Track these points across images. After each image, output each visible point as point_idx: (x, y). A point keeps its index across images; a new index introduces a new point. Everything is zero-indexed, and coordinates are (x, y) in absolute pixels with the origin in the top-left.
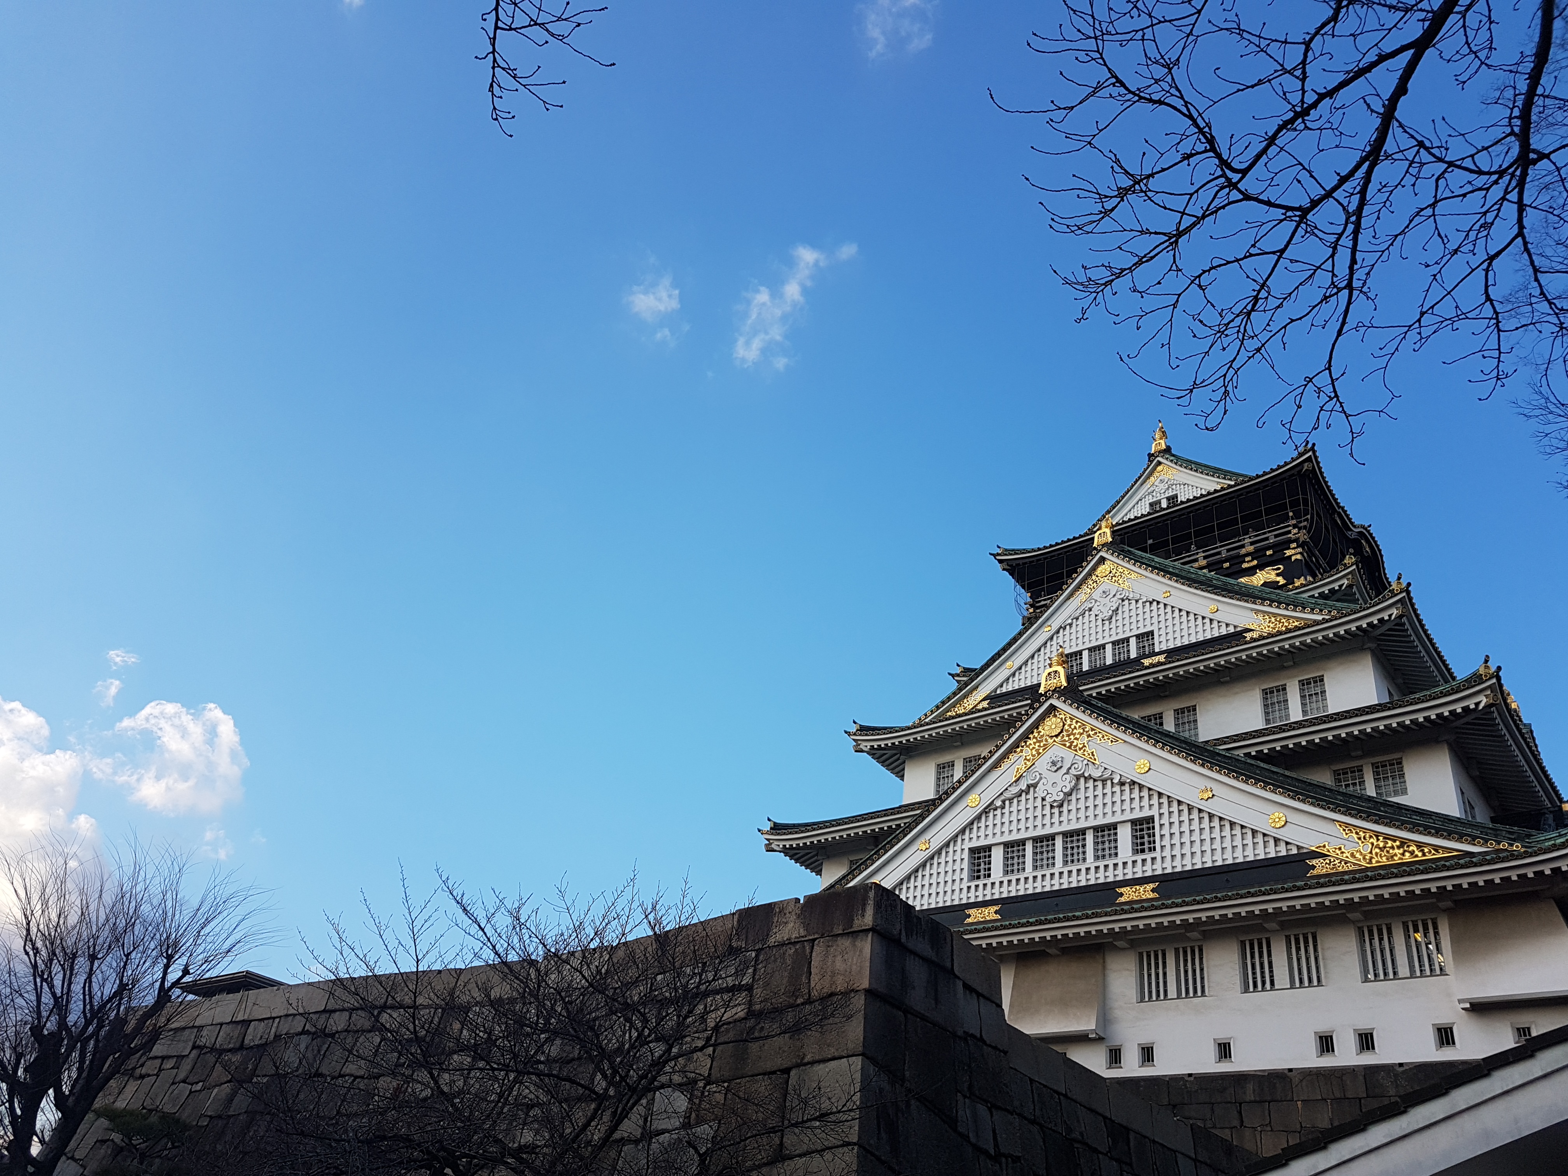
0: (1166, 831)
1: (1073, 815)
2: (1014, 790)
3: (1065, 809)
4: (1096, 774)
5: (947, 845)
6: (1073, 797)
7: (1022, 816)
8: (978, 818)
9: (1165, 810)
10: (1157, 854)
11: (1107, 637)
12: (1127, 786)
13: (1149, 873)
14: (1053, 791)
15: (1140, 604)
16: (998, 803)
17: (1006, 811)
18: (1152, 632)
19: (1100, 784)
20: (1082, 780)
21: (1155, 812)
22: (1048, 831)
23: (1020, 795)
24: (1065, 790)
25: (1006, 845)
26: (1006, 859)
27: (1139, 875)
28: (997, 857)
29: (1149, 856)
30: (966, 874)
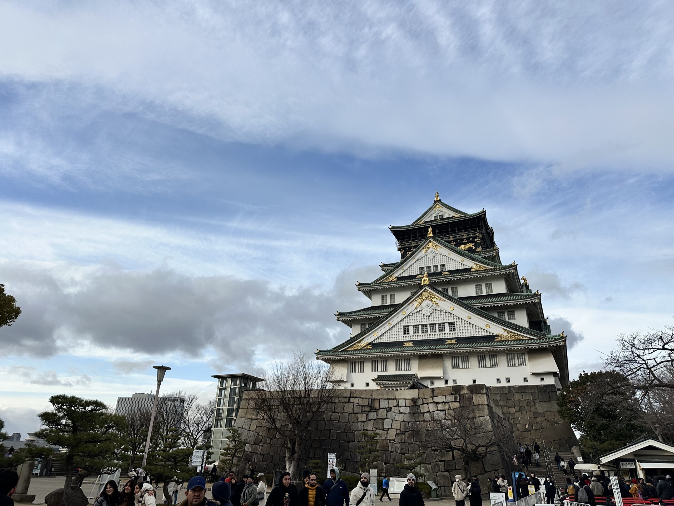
0: (458, 326)
1: (432, 319)
2: (416, 311)
3: (430, 317)
4: (439, 309)
5: (396, 324)
6: (432, 314)
7: (418, 318)
8: (405, 317)
9: (458, 320)
10: (456, 332)
11: (432, 264)
12: (447, 313)
13: (454, 337)
14: (427, 313)
15: (441, 256)
16: (411, 314)
17: (413, 316)
18: (445, 265)
19: (440, 312)
20: (435, 310)
21: (455, 321)
22: (425, 323)
23: (417, 312)
24: (431, 313)
25: (413, 326)
26: (414, 329)
27: (451, 337)
28: (411, 329)
29: (454, 332)
30: (402, 333)
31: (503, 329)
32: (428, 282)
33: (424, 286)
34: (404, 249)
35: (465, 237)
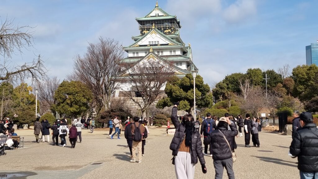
31: (177, 70)
32: (152, 51)
33: (150, 52)
34: (142, 29)
35: (167, 27)
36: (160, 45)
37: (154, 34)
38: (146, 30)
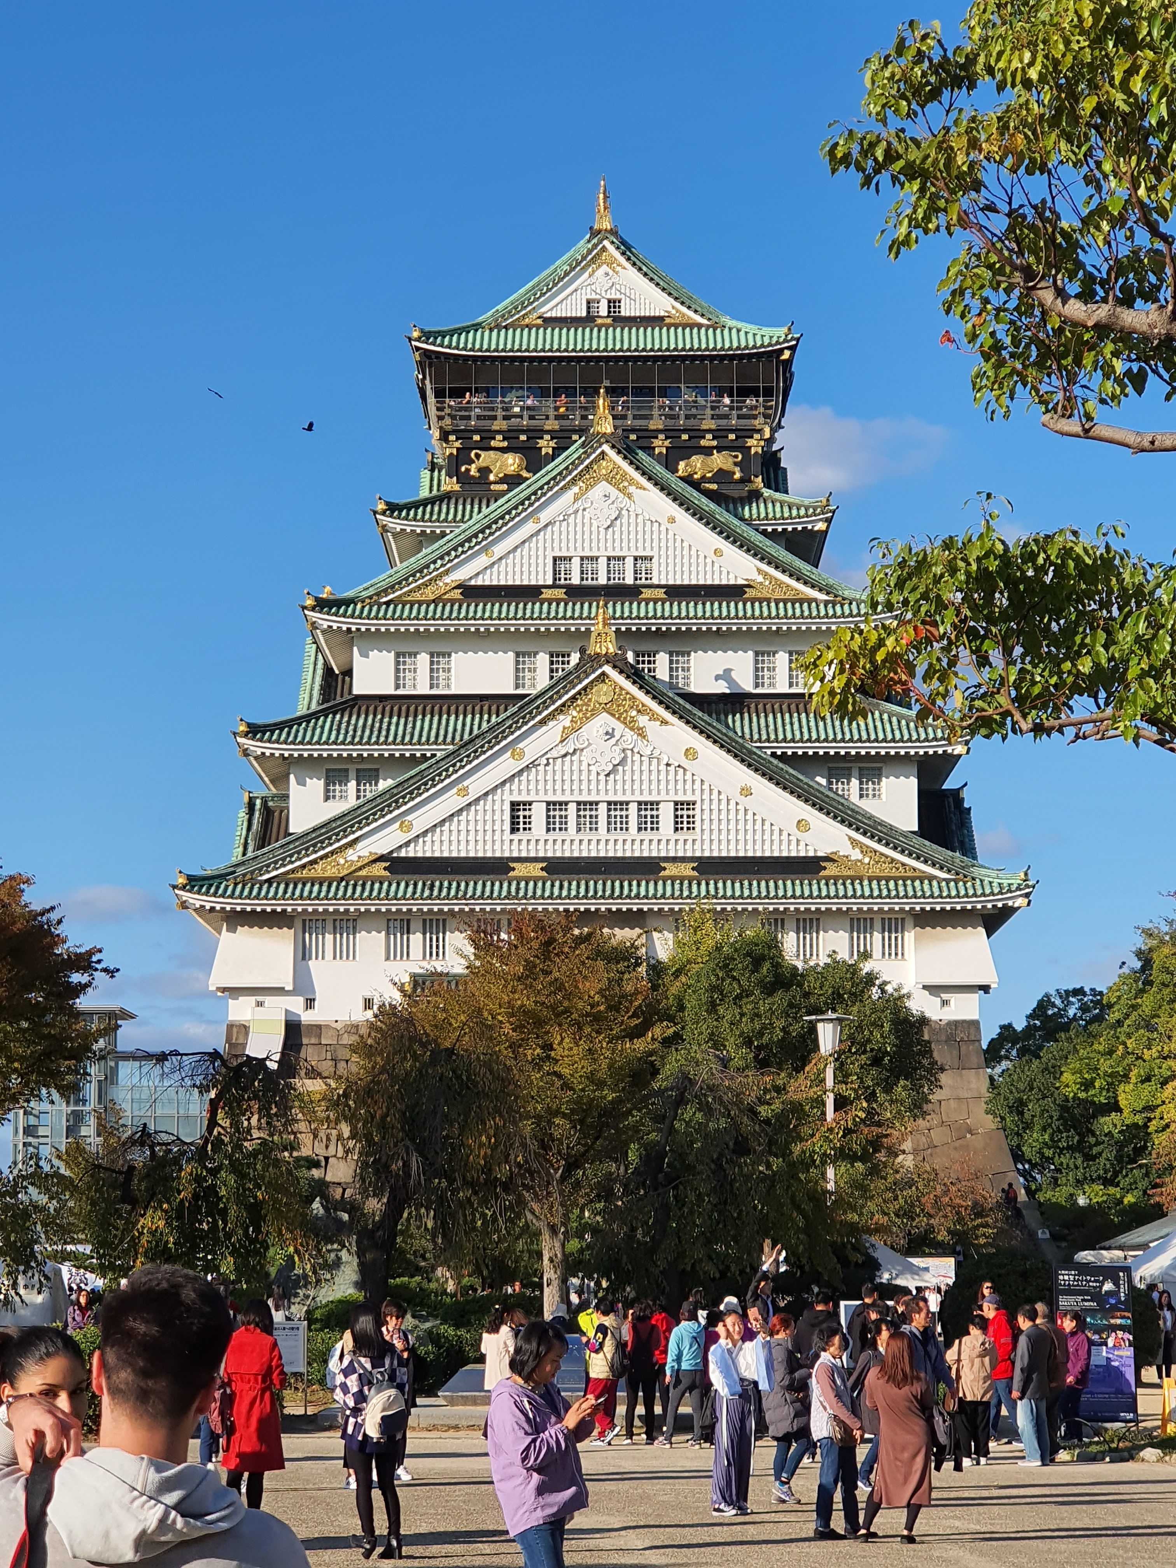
0: (706, 816)
1: (619, 786)
2: (560, 751)
3: (612, 777)
4: (646, 751)
5: (486, 794)
6: (620, 768)
7: (567, 777)
8: (521, 772)
9: (706, 796)
10: (698, 835)
11: (601, 548)
12: (672, 768)
13: (689, 854)
14: (603, 760)
15: (641, 519)
16: (543, 761)
17: (550, 769)
18: (651, 559)
19: (647, 760)
20: (629, 753)
21: (697, 798)
22: (593, 798)
23: (565, 756)
24: (615, 762)
25: (548, 803)
26: (548, 817)
27: (680, 854)
28: (538, 813)
29: (690, 836)
30: (507, 826)
31: (850, 838)
32: (610, 647)
33: (598, 660)
35: (709, 424)
36: (660, 593)
37: (603, 487)
38: (498, 442)
